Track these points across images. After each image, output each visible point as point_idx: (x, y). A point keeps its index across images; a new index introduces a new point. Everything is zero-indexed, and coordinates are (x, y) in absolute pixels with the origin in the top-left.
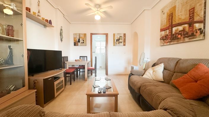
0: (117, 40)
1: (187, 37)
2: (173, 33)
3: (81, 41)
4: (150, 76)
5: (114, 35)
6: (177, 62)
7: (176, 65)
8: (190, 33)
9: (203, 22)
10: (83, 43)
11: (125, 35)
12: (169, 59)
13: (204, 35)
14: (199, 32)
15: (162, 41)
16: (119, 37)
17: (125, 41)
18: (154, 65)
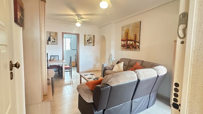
0: (87, 41)
1: (134, 48)
2: (128, 44)
3: (52, 40)
4: (116, 69)
5: (85, 36)
6: (129, 61)
7: (129, 63)
8: (135, 47)
9: (139, 43)
10: (55, 41)
11: (94, 36)
12: (126, 59)
13: (139, 49)
14: (138, 47)
15: (122, 47)
16: (89, 38)
17: (94, 42)
18: (118, 63)
